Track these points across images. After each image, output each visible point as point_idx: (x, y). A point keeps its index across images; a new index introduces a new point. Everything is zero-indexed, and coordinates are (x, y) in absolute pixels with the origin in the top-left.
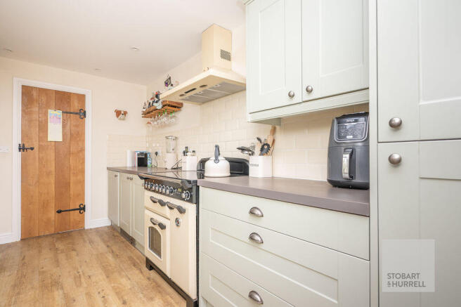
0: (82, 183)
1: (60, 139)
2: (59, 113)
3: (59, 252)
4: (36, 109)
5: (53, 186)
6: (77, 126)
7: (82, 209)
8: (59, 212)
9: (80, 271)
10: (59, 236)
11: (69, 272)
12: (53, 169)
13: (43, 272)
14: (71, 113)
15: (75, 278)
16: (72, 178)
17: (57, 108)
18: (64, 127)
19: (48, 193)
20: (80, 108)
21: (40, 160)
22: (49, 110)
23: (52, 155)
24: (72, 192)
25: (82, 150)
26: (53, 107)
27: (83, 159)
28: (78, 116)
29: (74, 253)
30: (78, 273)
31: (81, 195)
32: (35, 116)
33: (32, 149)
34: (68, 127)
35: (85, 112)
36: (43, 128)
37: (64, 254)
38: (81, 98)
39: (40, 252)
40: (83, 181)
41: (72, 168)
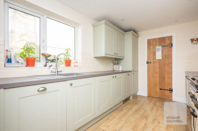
0: (171, 78)
1: (161, 58)
2: (160, 47)
3: (156, 106)
4: (152, 47)
5: (158, 78)
6: (168, 52)
7: (171, 90)
8: (161, 89)
9: (157, 117)
10: (160, 99)
11: (153, 116)
12: (158, 71)
13: (146, 111)
14: (165, 46)
15: (154, 119)
16: (166, 75)
17: (159, 45)
18: (162, 53)
19: (156, 81)
20: (169, 43)
21: (153, 67)
22: (156, 47)
23: (158, 65)
24: (166, 82)
25: (171, 63)
26: (158, 45)
27: (172, 67)
28: (169, 47)
29: (161, 109)
30: (156, 118)
31: (171, 83)
32: (152, 50)
33: (151, 63)
34: (164, 53)
35: (172, 44)
36: (154, 54)
37: (157, 107)
38: (170, 38)
39: (150, 103)
40: (172, 77)
41: (166, 70)
